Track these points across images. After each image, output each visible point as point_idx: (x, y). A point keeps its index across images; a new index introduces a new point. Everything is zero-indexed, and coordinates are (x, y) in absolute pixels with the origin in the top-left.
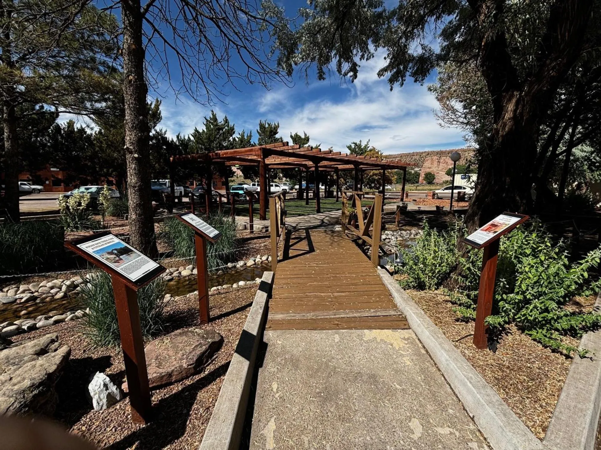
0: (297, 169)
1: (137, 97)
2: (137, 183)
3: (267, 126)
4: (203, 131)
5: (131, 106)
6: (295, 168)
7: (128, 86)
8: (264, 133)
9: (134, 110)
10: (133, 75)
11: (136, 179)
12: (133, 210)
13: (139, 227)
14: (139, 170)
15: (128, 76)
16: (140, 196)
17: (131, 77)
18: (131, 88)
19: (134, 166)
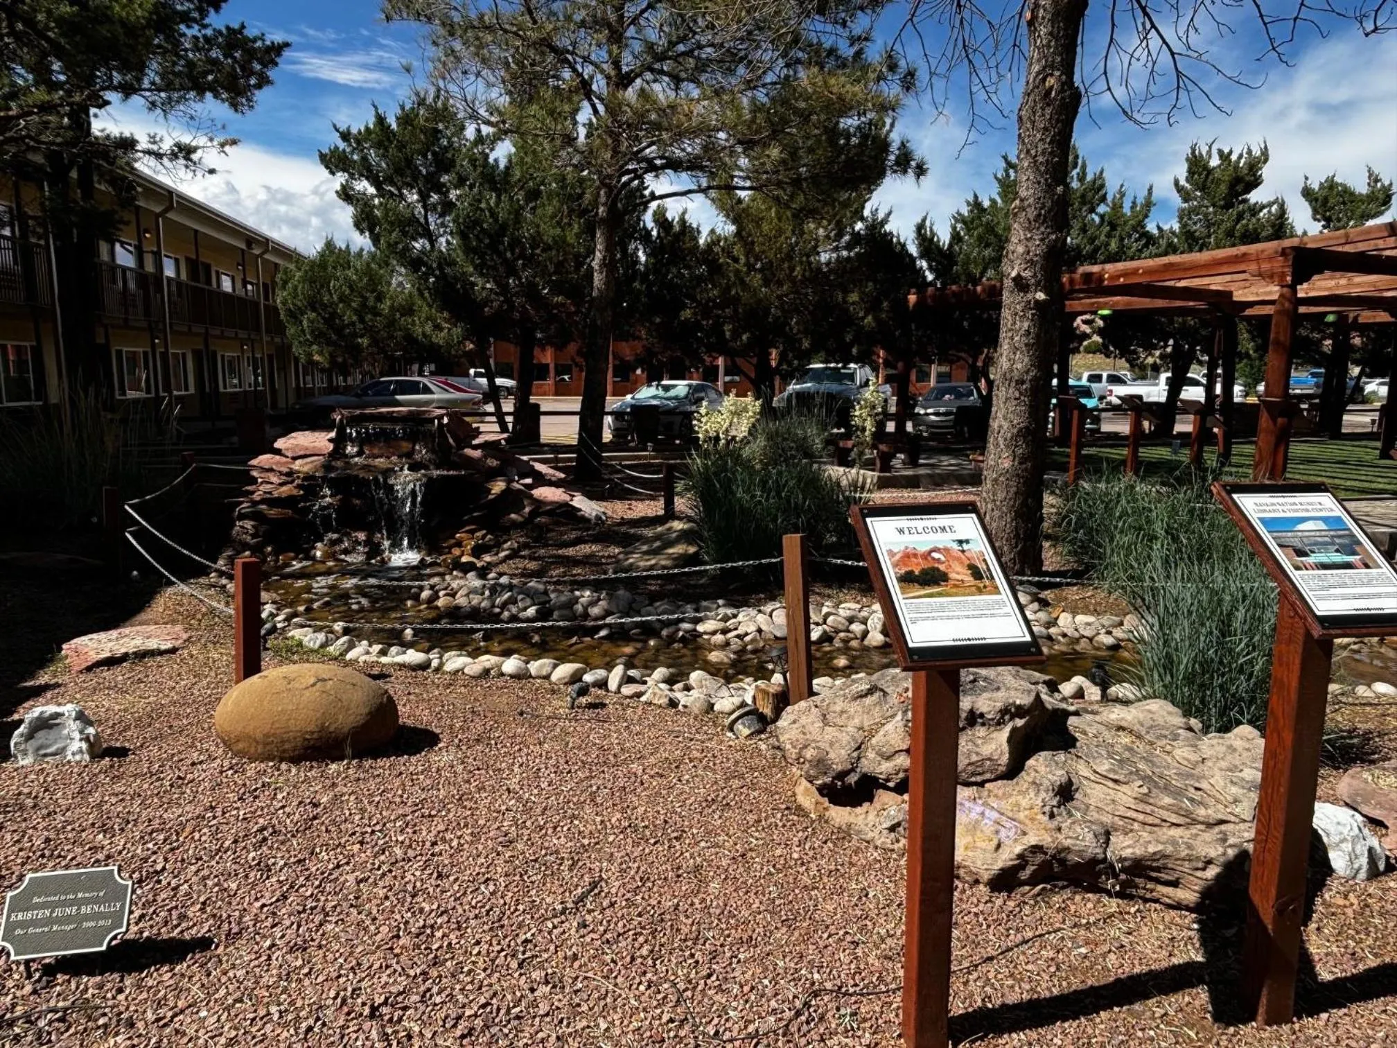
0: (1331, 318)
1: (1059, 133)
2: (1027, 372)
3: (1215, 162)
4: (993, 201)
5: (1040, 159)
6: (1326, 314)
7: (1039, 106)
8: (1203, 188)
9: (1046, 172)
10: (1057, 73)
11: (1026, 360)
12: (1007, 446)
13: (1016, 493)
14: (1038, 336)
15: (1044, 80)
16: (1031, 406)
17: (1051, 81)
18: (1048, 111)
19: (1026, 325)
